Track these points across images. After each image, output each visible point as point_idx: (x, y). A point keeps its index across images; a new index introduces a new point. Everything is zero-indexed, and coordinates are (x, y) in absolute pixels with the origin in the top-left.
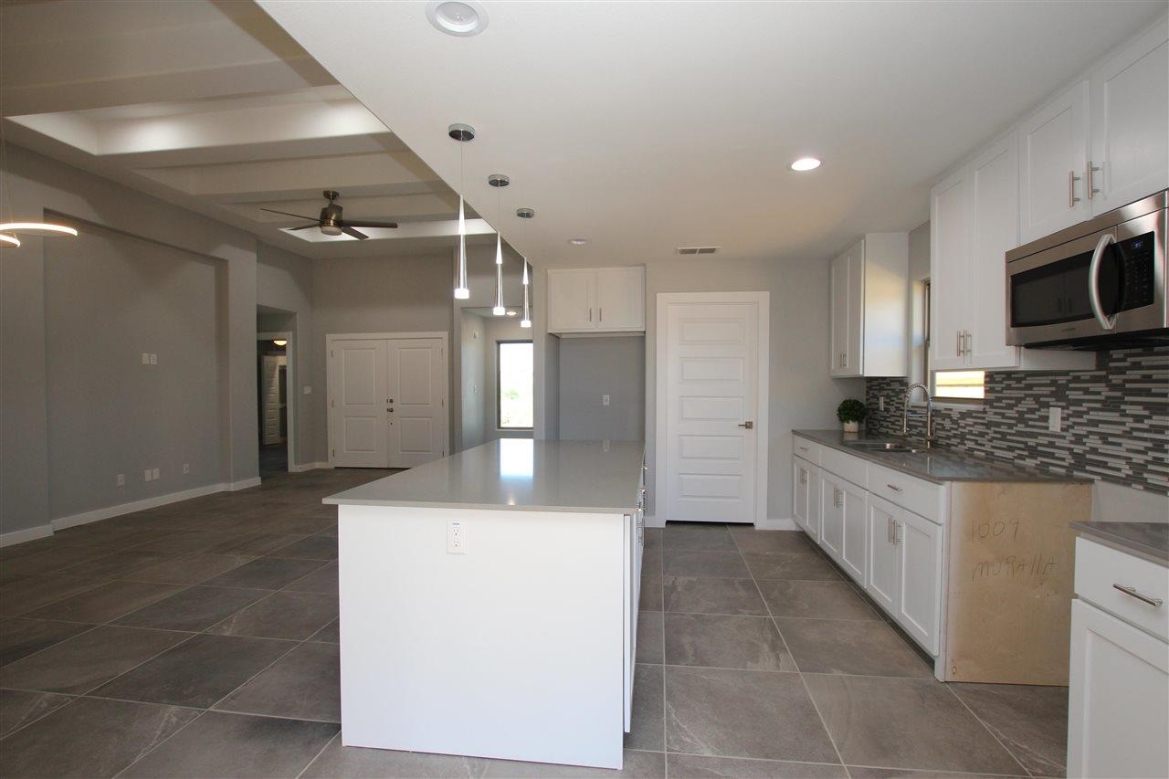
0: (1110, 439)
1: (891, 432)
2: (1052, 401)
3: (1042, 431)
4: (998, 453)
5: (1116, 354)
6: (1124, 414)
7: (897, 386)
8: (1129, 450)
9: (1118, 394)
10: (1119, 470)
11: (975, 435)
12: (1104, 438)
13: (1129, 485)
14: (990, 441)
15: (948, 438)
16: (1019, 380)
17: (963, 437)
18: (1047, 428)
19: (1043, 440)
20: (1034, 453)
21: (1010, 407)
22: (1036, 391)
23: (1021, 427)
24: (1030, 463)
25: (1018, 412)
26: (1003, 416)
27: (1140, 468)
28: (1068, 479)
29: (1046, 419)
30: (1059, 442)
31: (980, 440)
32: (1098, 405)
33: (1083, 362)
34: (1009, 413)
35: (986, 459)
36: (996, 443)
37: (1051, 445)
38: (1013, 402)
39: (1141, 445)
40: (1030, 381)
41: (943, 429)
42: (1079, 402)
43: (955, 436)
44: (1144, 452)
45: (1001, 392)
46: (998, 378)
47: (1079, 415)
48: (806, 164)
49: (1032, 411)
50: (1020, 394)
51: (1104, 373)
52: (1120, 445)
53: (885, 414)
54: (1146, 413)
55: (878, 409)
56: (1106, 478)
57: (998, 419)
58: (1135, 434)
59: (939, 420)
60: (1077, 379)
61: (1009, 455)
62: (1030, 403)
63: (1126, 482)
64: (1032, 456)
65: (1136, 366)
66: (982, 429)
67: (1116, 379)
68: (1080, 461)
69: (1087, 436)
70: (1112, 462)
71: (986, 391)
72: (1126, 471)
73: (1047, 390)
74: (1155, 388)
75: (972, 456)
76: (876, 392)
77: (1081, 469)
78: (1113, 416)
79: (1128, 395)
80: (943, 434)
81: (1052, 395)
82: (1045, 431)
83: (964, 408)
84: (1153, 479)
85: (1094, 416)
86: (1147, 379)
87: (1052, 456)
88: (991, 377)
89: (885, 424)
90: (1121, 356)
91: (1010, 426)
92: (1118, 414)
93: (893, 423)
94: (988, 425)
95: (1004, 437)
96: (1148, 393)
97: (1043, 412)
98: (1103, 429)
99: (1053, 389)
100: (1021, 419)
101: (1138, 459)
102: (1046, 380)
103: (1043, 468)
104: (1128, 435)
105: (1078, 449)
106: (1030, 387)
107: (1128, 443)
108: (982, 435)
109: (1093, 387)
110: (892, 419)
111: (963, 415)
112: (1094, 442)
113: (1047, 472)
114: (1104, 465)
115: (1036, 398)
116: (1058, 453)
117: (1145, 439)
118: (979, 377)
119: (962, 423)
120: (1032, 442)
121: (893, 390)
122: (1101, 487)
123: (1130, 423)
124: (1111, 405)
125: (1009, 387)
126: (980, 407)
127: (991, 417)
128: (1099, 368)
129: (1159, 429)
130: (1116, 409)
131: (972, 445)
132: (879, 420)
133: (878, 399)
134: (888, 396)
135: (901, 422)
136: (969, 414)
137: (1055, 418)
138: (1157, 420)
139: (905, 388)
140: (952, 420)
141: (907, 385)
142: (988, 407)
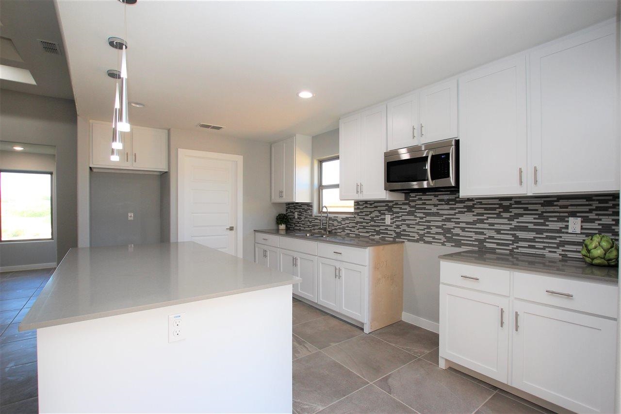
0: (411, 226)
1: (302, 228)
2: (386, 212)
3: (382, 224)
4: (361, 234)
5: (412, 195)
6: (416, 216)
7: (306, 207)
8: (418, 230)
9: (414, 209)
10: (414, 237)
11: (349, 227)
12: (408, 225)
13: (418, 242)
14: (357, 229)
15: (336, 229)
16: (371, 204)
17: (344, 229)
18: (385, 223)
19: (382, 228)
20: (378, 233)
21: (367, 215)
22: (379, 208)
23: (372, 223)
24: (377, 237)
25: (371, 217)
26: (364, 219)
27: (423, 235)
28: (394, 242)
29: (384, 219)
30: (389, 228)
31: (353, 229)
32: (406, 214)
33: (399, 197)
34: (366, 218)
35: (356, 237)
36: (360, 230)
37: (386, 229)
38: (369, 213)
39: (422, 227)
40: (376, 204)
41: (333, 225)
42: (398, 213)
43: (339, 228)
44: (424, 230)
45: (363, 209)
46: (361, 203)
47: (398, 217)
48: (306, 95)
49: (377, 216)
50: (373, 210)
51: (408, 202)
52: (414, 228)
53: (298, 220)
54: (424, 216)
55: (294, 218)
56: (409, 240)
57: (362, 220)
58: (420, 224)
59: (331, 222)
60: (397, 204)
61: (367, 235)
62: (377, 213)
63: (417, 241)
64: (377, 235)
65: (420, 199)
66: (354, 225)
67: (412, 204)
68: (399, 235)
69: (401, 225)
70: (411, 234)
71: (355, 209)
72: (417, 237)
73: (384, 208)
74: (427, 207)
75: (349, 237)
76: (292, 210)
77: (399, 237)
78: (412, 217)
79: (417, 210)
80: (333, 228)
82: (384, 224)
83: (344, 216)
84: (427, 239)
85: (404, 217)
86: (424, 204)
87: (387, 234)
88: (357, 203)
89: (298, 225)
90: (414, 196)
91: (367, 223)
92: (413, 217)
93: (303, 224)
94: (357, 223)
95: (364, 227)
96: (425, 209)
97: (383, 217)
98: (407, 222)
99: (387, 208)
100: (372, 219)
101: (422, 232)
102: (384, 204)
103: (383, 239)
104: (418, 224)
105: (398, 230)
106: (376, 207)
107: (417, 227)
108: (353, 227)
109: (403, 207)
110: (303, 222)
111: (344, 219)
112: (404, 227)
113: (385, 240)
114: (409, 236)
115: (379, 211)
116: (389, 232)
117: (424, 225)
118: (352, 203)
119: (343, 223)
120: (377, 229)
121: (303, 209)
122: (407, 243)
123: (418, 220)
124: (410, 213)
125: (366, 207)
126: (353, 216)
127: (358, 219)
128: (406, 200)
129: (429, 221)
130: (413, 215)
131: (349, 232)
132: (294, 223)
133: (294, 213)
134: (300, 212)
135: (309, 224)
136: (347, 219)
137: (388, 219)
138: (428, 218)
139: (310, 208)
140: (339, 222)
141: (312, 206)
142: (356, 216)
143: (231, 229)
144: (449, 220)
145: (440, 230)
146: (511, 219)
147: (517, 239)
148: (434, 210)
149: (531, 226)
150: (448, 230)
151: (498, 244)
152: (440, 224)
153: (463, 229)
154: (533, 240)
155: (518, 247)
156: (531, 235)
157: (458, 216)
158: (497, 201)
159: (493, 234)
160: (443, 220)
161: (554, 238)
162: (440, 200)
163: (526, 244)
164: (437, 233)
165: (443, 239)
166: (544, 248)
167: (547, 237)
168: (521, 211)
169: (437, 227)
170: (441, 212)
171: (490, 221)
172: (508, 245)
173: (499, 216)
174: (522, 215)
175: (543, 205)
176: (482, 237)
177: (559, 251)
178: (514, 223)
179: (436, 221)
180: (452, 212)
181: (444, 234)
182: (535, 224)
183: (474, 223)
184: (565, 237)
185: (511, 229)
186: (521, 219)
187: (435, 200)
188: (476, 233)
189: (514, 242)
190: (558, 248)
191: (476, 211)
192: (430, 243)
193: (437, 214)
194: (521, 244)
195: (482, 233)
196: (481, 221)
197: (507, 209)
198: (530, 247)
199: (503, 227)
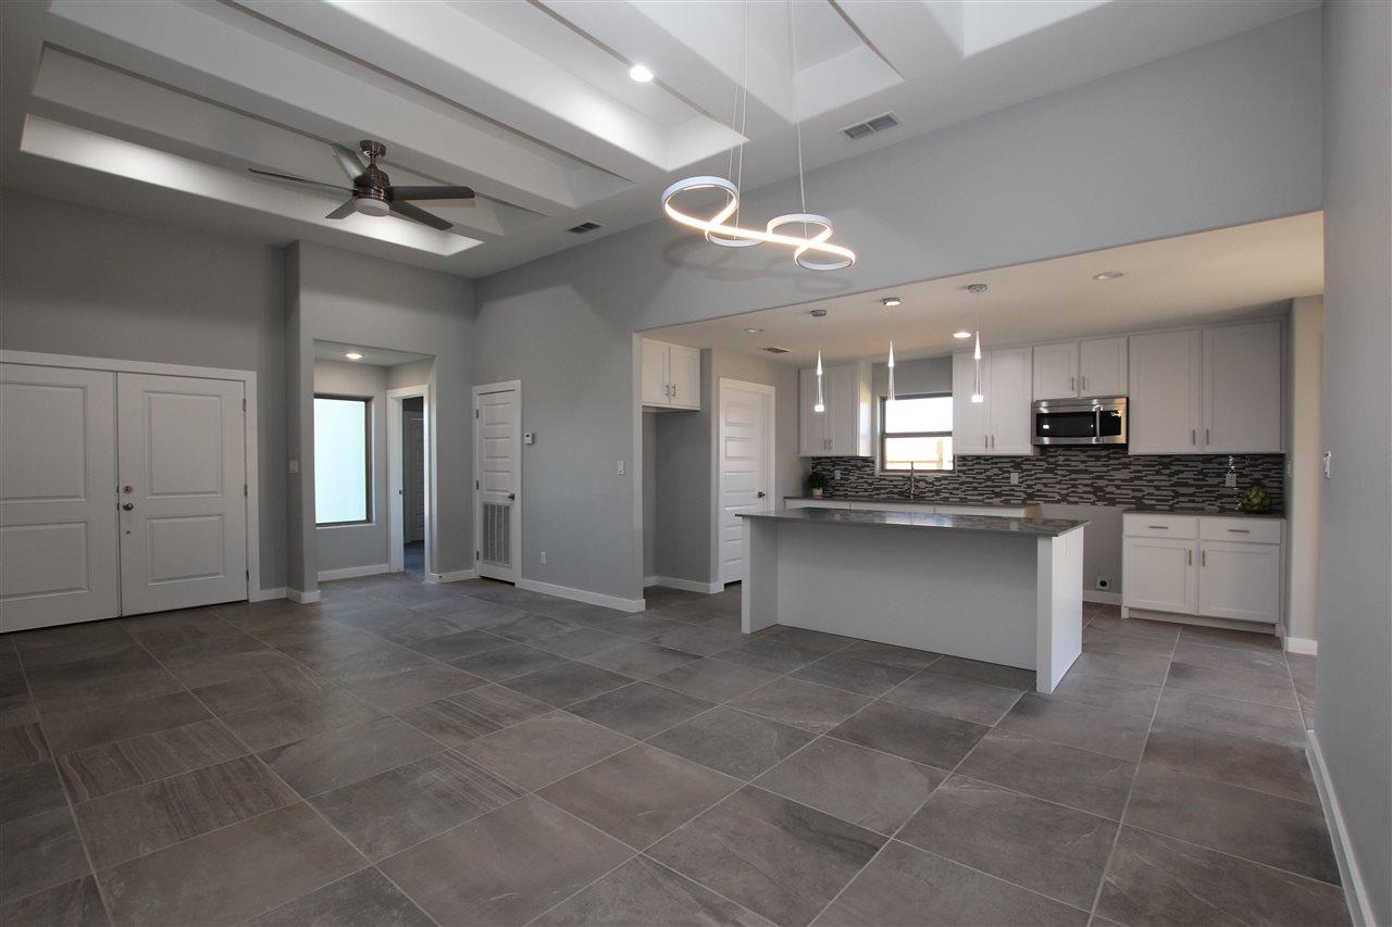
0: (1048, 485)
1: (851, 494)
2: (1011, 470)
3: (1005, 484)
4: (969, 497)
5: (1051, 449)
6: (1056, 474)
7: (858, 463)
8: (1059, 489)
9: (1054, 466)
10: (1054, 497)
11: (949, 489)
12: (1045, 485)
13: (1060, 503)
14: (963, 492)
15: (923, 492)
16: (986, 460)
17: (938, 492)
18: (1009, 482)
19: (1007, 488)
20: (999, 495)
21: (979, 473)
22: (1000, 465)
23: (989, 483)
24: (997, 501)
25: (986, 476)
26: (974, 478)
27: (1067, 495)
28: (1024, 504)
29: (1009, 478)
30: (1016, 489)
31: (955, 492)
32: (1042, 471)
34: (978, 476)
36: (967, 493)
37: (1012, 490)
38: (983, 471)
39: (1065, 487)
40: (994, 460)
42: (1029, 470)
43: (929, 491)
44: (1067, 489)
45: (969, 466)
46: (965, 459)
47: (1031, 475)
49: (997, 475)
50: (989, 467)
51: (1044, 457)
52: (1054, 487)
53: (843, 482)
54: (1068, 473)
55: (832, 479)
56: (1046, 502)
57: (970, 480)
58: (1062, 482)
59: (912, 483)
60: (1027, 460)
61: (980, 498)
62: (996, 471)
63: (1058, 502)
64: (997, 497)
65: (1062, 455)
66: (957, 486)
67: (1051, 460)
68: (1031, 496)
69: (1035, 485)
70: (1050, 495)
71: (955, 466)
72: (1058, 497)
73: (1009, 465)
74: (1073, 464)
76: (828, 467)
77: (1032, 499)
78: (1051, 475)
79: (1058, 466)
80: (918, 491)
81: (1012, 467)
82: (1008, 484)
83: (936, 475)
84: (1071, 499)
85: (1039, 476)
86: (1068, 460)
87: (1013, 495)
88: (961, 460)
89: (842, 489)
90: (1054, 451)
91: (980, 483)
93: (854, 488)
94: (962, 483)
95: (975, 489)
96: (1069, 465)
97: (1006, 475)
98: (1044, 481)
99: (1013, 464)
100: (989, 479)
101: (1064, 492)
102: (1009, 460)
103: (1006, 501)
104: (1059, 483)
105: (1029, 491)
106: (997, 463)
107: (1058, 486)
108: (956, 489)
109: (1038, 463)
110: (853, 485)
111: (937, 479)
112: (1039, 487)
113: (1010, 502)
114: (1046, 496)
115: (1000, 469)
116: (1017, 494)
117: (1068, 484)
118: (949, 458)
119: (937, 483)
120: (998, 490)
121: (854, 465)
122: (1043, 505)
123: (1060, 478)
124: (1047, 471)
125: (979, 463)
126: (951, 474)
127: (964, 478)
128: (1041, 455)
129: (1075, 480)
130: (1052, 472)
131: (948, 495)
132: (833, 487)
133: (832, 472)
134: (845, 469)
135: (866, 486)
136: (945, 478)
137: (1015, 478)
138: (1073, 476)
139: (871, 464)
140: (927, 482)
141: (873, 462)
142: (961, 474)
143: (761, 495)
144: (1101, 478)
145: (1089, 489)
146: (1170, 475)
147: (1177, 495)
148: (1082, 467)
149: (1190, 482)
150: (1100, 489)
151: (1157, 500)
152: (1089, 482)
153: (1118, 487)
154: (1192, 495)
155: (1178, 502)
156: (1191, 490)
157: (1112, 473)
158: (1156, 458)
159: (1152, 490)
160: (1093, 478)
161: (1214, 492)
162: (1088, 456)
163: (1187, 499)
164: (1085, 492)
165: (1093, 498)
166: (1203, 502)
167: (1207, 491)
168: (1181, 468)
169: (1086, 485)
170: (1090, 469)
171: (1149, 478)
172: (1167, 501)
173: (1158, 473)
174: (1182, 472)
175: (1202, 462)
176: (1140, 494)
177: (1218, 503)
178: (1174, 479)
179: (1085, 479)
180: (1105, 469)
181: (1094, 493)
182: (1195, 480)
183: (1132, 480)
184: (1222, 491)
185: (1171, 485)
186: (1181, 476)
187: (1082, 457)
188: (1133, 490)
189: (1174, 497)
190: (1216, 500)
191: (1133, 468)
192: (1076, 503)
193: (1086, 472)
194: (1181, 499)
195: (1141, 491)
196: (1140, 478)
197: (1166, 466)
198: (1190, 501)
199: (1163, 483)
